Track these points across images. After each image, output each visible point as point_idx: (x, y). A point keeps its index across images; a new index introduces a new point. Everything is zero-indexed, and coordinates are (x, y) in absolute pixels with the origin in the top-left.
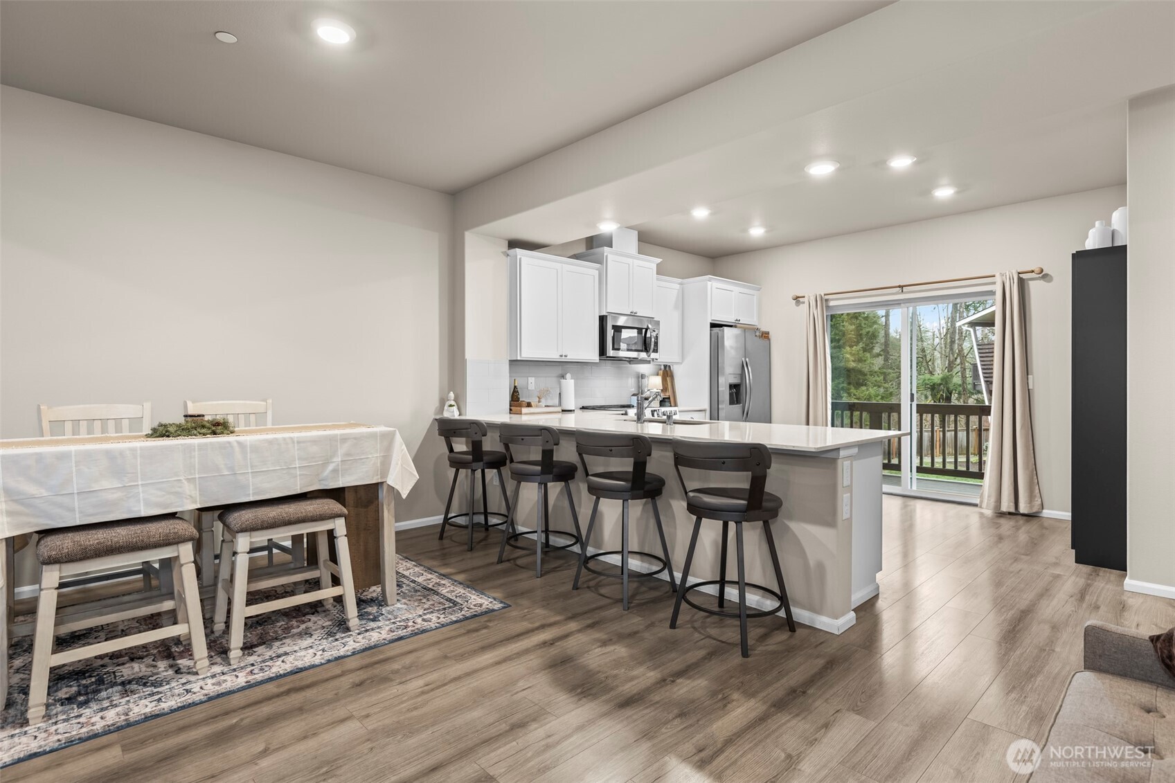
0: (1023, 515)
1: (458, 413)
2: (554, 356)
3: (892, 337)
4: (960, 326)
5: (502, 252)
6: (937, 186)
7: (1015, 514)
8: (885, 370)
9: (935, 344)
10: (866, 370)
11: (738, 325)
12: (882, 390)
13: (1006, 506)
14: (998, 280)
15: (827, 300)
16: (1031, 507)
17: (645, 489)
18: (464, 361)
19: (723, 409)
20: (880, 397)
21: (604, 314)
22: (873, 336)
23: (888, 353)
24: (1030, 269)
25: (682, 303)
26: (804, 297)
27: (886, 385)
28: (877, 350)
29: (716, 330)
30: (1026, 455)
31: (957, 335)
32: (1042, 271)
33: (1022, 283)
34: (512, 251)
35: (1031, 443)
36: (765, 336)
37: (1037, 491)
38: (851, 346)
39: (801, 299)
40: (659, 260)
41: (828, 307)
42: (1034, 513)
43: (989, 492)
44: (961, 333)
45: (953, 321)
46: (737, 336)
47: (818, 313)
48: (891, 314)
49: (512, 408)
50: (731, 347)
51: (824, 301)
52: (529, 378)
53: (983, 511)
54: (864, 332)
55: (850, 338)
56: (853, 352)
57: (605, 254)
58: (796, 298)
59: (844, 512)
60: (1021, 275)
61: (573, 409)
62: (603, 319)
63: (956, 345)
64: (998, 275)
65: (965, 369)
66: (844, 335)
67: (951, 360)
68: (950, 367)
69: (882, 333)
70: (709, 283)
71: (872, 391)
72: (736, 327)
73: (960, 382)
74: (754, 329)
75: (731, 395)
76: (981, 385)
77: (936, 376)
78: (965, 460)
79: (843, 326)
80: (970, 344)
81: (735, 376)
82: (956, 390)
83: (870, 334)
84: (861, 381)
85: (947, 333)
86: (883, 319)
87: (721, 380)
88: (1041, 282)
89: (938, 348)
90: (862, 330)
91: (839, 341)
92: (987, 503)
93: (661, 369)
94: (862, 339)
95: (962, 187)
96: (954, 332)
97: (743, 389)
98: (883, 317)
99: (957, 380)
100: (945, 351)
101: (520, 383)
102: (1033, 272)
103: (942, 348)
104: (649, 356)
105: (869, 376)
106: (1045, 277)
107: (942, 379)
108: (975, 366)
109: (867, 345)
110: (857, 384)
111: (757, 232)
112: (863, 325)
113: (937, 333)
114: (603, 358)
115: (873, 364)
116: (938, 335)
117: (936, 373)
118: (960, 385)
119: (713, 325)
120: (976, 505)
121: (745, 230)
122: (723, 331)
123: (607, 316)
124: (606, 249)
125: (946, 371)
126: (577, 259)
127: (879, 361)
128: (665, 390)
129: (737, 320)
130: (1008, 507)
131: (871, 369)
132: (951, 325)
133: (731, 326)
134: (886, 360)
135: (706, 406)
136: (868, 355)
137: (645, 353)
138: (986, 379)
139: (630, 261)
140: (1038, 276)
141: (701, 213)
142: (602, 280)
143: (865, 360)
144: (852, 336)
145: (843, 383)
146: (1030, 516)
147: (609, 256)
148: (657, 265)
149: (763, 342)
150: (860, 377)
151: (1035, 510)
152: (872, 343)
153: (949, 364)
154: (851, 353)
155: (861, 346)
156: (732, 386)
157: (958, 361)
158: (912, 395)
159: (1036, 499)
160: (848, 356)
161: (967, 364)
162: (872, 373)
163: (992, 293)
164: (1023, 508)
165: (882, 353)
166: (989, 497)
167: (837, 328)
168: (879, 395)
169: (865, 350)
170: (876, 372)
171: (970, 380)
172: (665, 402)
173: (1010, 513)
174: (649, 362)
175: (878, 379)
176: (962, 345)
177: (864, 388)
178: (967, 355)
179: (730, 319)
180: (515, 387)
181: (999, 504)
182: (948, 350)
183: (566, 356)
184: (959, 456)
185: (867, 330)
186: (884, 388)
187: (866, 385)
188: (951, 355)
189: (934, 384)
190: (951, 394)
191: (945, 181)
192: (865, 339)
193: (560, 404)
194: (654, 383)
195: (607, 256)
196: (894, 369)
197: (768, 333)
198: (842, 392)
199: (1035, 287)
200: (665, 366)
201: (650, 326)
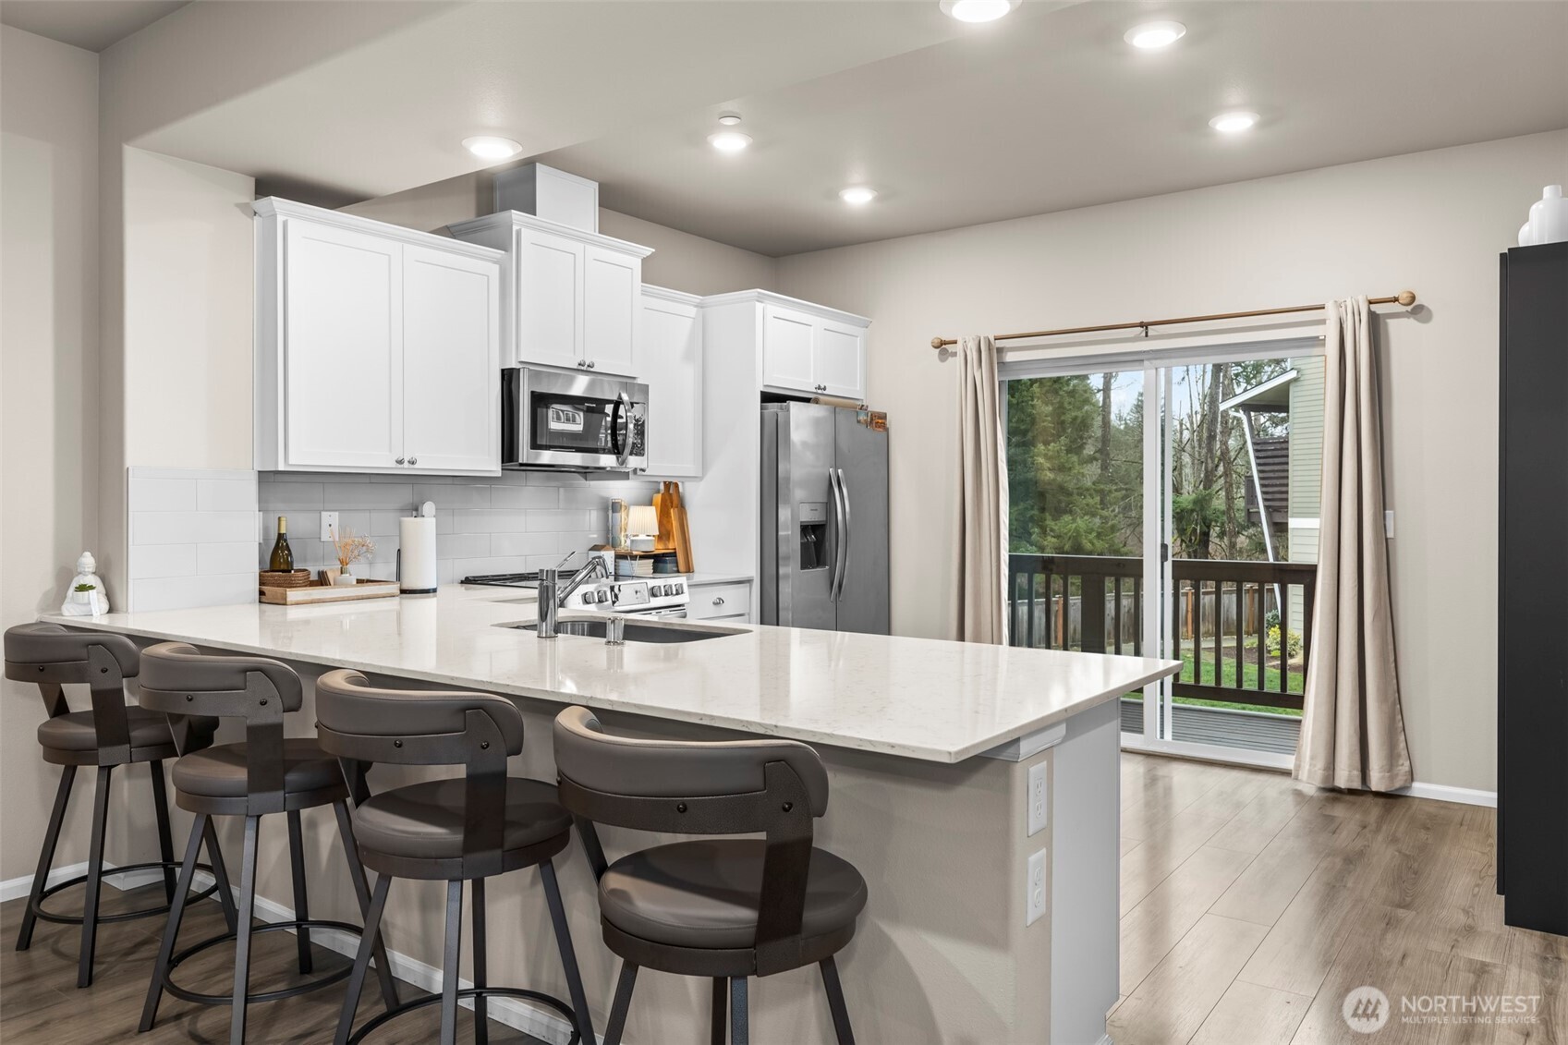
0: (1378, 794)
1: (106, 607)
2: (382, 461)
3: (1114, 427)
4: (1226, 412)
5: (238, 205)
6: (1220, 109)
7: (1360, 793)
8: (1102, 487)
9: (1185, 441)
10: (1071, 486)
11: (821, 397)
12: (1097, 520)
13: (1346, 776)
14: (1331, 314)
15: (1000, 350)
16: (1392, 778)
17: (507, 846)
18: (121, 475)
19: (787, 576)
20: (1094, 534)
21: (513, 364)
22: (1083, 425)
23: (1108, 454)
24: (1391, 296)
25: (701, 349)
26: (955, 342)
27: (1105, 513)
28: (1089, 450)
29: (773, 407)
30: (1383, 673)
31: (1219, 426)
32: (1413, 298)
33: (1375, 323)
34: (264, 201)
35: (1391, 647)
36: (878, 422)
37: (1402, 745)
38: (1046, 443)
39: (950, 348)
40: (648, 251)
41: (1002, 364)
42: (1397, 790)
43: (1312, 750)
44: (1225, 422)
45: (1213, 401)
46: (817, 422)
47: (982, 376)
48: (1112, 387)
49: (265, 588)
50: (804, 444)
51: (994, 352)
52: (324, 514)
53: (1300, 787)
54: (1068, 417)
55: (1045, 429)
56: (1050, 453)
57: (515, 228)
58: (941, 345)
59: (1030, 901)
60: (1374, 307)
61: (433, 586)
62: (509, 377)
63: (1218, 443)
64: (1330, 306)
65: (1231, 485)
66: (1033, 422)
67: (1210, 469)
68: (1208, 481)
69: (1098, 421)
70: (759, 306)
71: (1081, 523)
72: (817, 401)
73: (1223, 507)
74: (854, 407)
75: (804, 546)
76: (1259, 512)
77: (1185, 495)
78: (1234, 644)
79: (1032, 406)
80: (1241, 444)
81: (813, 506)
82: (1216, 522)
83: (1079, 421)
84: (1063, 505)
85: (1202, 422)
86: (1100, 396)
87: (785, 514)
88: (1411, 322)
89: (1188, 448)
90: (1064, 414)
91: (1025, 433)
92: (1310, 771)
93: (658, 492)
94: (1064, 430)
95: (1270, 115)
96: (1214, 420)
97: (830, 534)
98: (1099, 391)
99: (1219, 503)
100: (1199, 453)
101: (295, 524)
102: (1396, 300)
103: (1194, 448)
104: (623, 463)
105: (1076, 497)
106: (1416, 310)
107: (1195, 502)
108: (1250, 480)
109: (1074, 441)
110: (1056, 509)
111: (857, 198)
112: (1066, 405)
113: (1186, 422)
114: (509, 465)
115: (1083, 475)
116: (1188, 425)
117: (1184, 491)
118: (1223, 513)
119: (767, 398)
120: (1286, 773)
121: (833, 194)
122: (788, 410)
123: (519, 370)
124: (516, 215)
125: (1201, 487)
126: (454, 237)
127: (1093, 471)
128: (664, 535)
129: (819, 388)
130: (1350, 779)
131: (1080, 485)
132: (1210, 408)
133: (807, 400)
134: (1104, 467)
135: (752, 571)
136: (1075, 458)
137: (614, 457)
138: (1268, 503)
139: (577, 247)
140: (1404, 309)
141: (730, 144)
142: (508, 286)
143: (1070, 469)
144: (1047, 423)
145: (1032, 508)
146: (1392, 798)
147: (525, 232)
148: (644, 260)
149: (873, 435)
150: (1061, 498)
151: (1398, 784)
152: (1081, 438)
153: (1206, 476)
154: (1046, 456)
155: (1063, 443)
156: (806, 529)
157: (1221, 468)
158: (1164, 547)
159: (1401, 762)
160: (1041, 460)
161: (1234, 476)
162: (1082, 492)
163: (1317, 342)
164: (1377, 782)
165: (1098, 455)
166: (1312, 758)
167: (1022, 410)
168: (1092, 530)
169: (1069, 451)
170: (1087, 490)
171: (1240, 503)
172: (665, 562)
173: (1351, 792)
174: (625, 476)
175: (1091, 501)
176: (1227, 442)
177: (1067, 518)
178: (1235, 459)
179: (805, 385)
180: (281, 537)
181: (1331, 773)
182: (1204, 451)
183: (412, 463)
184: (1223, 637)
185: (1073, 414)
186: (1101, 517)
187: (1070, 512)
188: (1209, 461)
189: (1182, 511)
190: (1209, 527)
191: (1234, 95)
192: (1069, 431)
193: (399, 578)
194: (641, 524)
195: (519, 233)
196: (1116, 483)
197: (883, 416)
198: (1030, 525)
199: (1400, 332)
200: (667, 485)
201: (625, 397)
